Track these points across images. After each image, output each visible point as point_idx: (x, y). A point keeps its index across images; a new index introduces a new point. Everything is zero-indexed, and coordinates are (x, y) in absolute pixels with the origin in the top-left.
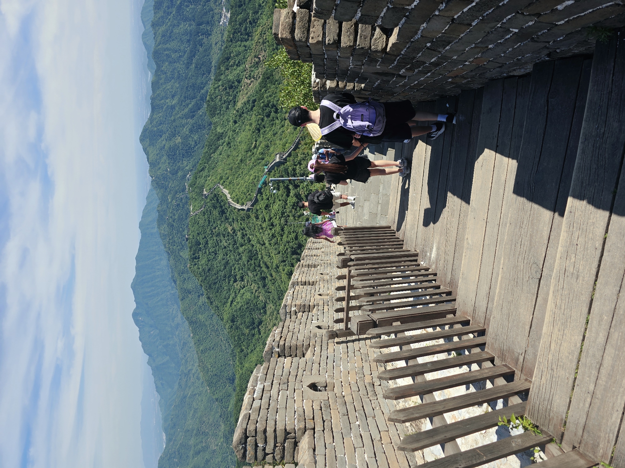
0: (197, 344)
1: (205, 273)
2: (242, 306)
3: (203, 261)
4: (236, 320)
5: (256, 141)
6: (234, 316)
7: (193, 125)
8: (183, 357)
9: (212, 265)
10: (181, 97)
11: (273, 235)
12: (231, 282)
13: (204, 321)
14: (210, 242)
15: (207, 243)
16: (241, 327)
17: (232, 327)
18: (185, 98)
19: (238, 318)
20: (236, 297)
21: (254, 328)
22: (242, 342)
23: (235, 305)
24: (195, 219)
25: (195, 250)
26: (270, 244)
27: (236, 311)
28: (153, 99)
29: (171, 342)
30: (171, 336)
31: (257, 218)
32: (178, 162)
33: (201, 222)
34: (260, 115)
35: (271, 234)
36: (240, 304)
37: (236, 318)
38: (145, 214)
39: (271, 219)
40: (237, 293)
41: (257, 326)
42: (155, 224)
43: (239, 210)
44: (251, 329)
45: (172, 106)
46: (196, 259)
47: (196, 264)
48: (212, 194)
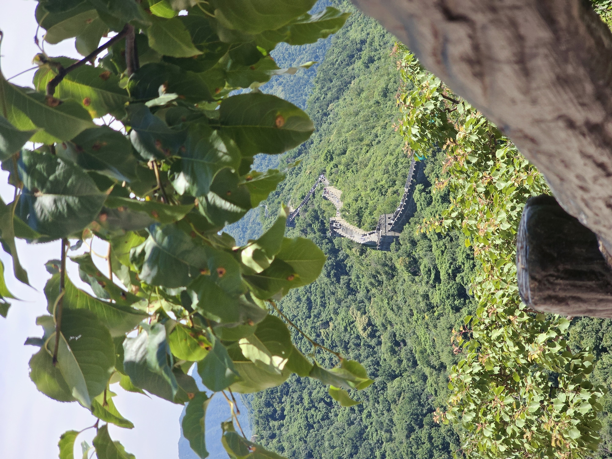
3: (294, 427)
9: (319, 441)
43: (364, 248)
46: (275, 420)
47: (273, 436)
48: (306, 211)
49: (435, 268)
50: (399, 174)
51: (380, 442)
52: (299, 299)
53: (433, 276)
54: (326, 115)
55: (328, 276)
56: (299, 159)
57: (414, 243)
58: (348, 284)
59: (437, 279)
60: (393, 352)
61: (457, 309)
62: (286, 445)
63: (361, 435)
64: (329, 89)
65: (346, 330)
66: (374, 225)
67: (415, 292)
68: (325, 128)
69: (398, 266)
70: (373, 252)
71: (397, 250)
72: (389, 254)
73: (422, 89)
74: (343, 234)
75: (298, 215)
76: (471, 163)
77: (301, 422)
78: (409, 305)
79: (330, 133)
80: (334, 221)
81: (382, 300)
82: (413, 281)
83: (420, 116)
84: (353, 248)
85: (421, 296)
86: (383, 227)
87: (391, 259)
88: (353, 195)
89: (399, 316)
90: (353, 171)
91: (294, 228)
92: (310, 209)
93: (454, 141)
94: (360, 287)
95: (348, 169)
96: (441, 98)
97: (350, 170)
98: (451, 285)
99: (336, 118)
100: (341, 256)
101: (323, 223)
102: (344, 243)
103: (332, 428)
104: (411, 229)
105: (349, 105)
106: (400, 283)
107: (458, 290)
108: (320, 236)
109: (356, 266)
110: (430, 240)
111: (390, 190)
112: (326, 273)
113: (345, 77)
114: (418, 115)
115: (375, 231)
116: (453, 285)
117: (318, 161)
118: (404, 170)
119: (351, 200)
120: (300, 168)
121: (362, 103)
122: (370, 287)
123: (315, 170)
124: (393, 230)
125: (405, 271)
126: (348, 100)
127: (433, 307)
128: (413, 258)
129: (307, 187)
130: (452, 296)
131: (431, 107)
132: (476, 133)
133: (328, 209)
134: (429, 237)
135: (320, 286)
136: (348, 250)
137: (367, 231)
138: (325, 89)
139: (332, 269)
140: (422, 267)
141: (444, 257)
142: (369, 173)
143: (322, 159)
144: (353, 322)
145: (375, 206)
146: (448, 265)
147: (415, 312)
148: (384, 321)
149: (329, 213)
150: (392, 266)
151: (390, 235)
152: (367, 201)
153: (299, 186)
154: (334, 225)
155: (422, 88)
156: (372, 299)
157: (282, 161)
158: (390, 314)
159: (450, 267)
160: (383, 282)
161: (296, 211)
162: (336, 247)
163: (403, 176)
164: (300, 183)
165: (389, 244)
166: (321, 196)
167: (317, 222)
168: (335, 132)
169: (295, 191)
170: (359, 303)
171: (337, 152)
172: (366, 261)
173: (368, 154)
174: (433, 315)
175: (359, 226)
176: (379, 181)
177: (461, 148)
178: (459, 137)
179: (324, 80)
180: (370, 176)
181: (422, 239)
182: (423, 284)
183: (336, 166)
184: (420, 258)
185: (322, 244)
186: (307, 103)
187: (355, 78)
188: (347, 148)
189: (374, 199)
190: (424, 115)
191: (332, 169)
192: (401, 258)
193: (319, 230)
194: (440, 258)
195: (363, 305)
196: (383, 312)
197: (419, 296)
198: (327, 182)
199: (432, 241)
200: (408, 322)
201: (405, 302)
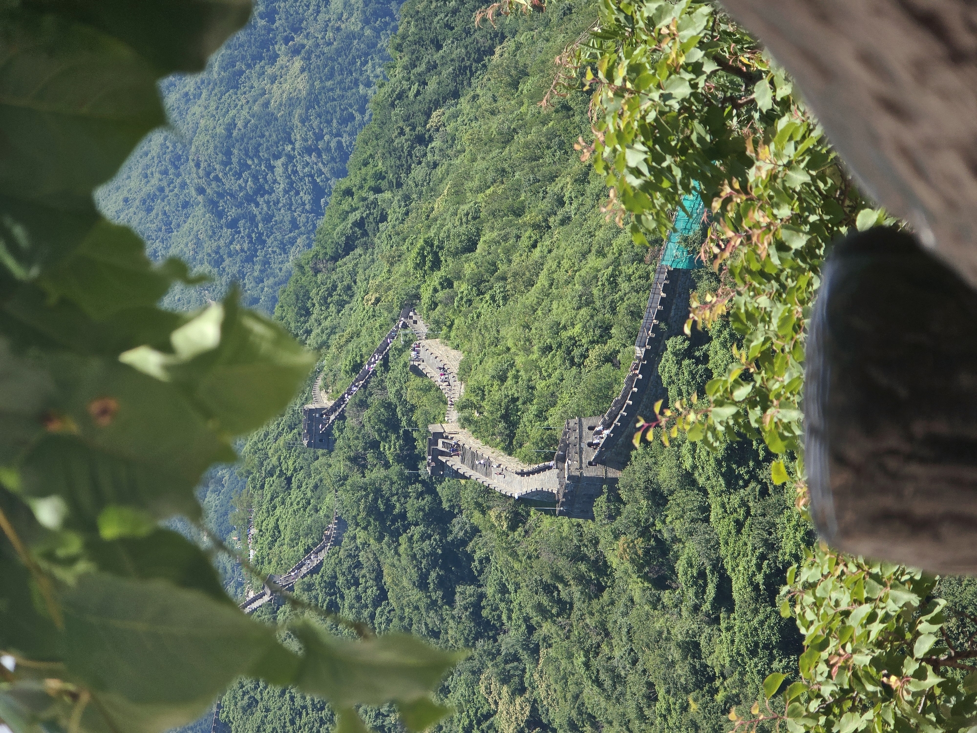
43: (518, 510)
48: (363, 404)
49: (718, 566)
50: (622, 308)
53: (711, 591)
54: (422, 140)
55: (422, 584)
56: (347, 263)
57: (658, 498)
58: (476, 608)
59: (724, 598)
64: (432, 67)
66: (548, 446)
67: (660, 633)
68: (419, 178)
69: (613, 560)
70: (547, 521)
71: (612, 517)
72: (589, 526)
73: (660, 41)
74: (464, 469)
75: (342, 417)
76: (788, 249)
78: (644, 671)
79: (434, 192)
80: (440, 435)
81: (570, 656)
82: (656, 603)
83: (651, 117)
84: (489, 508)
85: (678, 645)
86: (572, 451)
87: (595, 542)
88: (491, 365)
89: (618, 699)
90: (493, 298)
91: (331, 451)
92: (375, 400)
93: (745, 188)
94: (510, 618)
95: (480, 293)
96: (709, 67)
97: (487, 296)
98: (761, 616)
99: (449, 152)
100: (457, 530)
101: (409, 440)
102: (467, 497)
104: (650, 461)
105: (487, 114)
106: (620, 607)
107: (781, 631)
108: (401, 474)
109: (500, 558)
110: (706, 493)
111: (594, 353)
112: (415, 577)
113: (477, 35)
114: (647, 112)
115: (552, 463)
116: (767, 617)
117: (400, 268)
118: (633, 298)
119: (487, 377)
120: (349, 288)
121: (523, 109)
122: (536, 619)
123: (391, 292)
124: (599, 461)
125: (635, 576)
126: (484, 101)
127: (712, 679)
128: (657, 540)
129: (368, 340)
130: (766, 647)
131: (682, 91)
132: (802, 165)
133: (426, 402)
134: (701, 481)
135: (398, 612)
136: (477, 514)
137: (531, 462)
138: (421, 68)
139: (433, 565)
140: (680, 566)
141: (744, 538)
142: (539, 304)
143: (411, 265)
144: (488, 716)
145: (553, 394)
146: (754, 561)
147: (661, 692)
148: (574, 714)
149: (426, 413)
150: (596, 561)
151: (592, 474)
152: (530, 380)
153: (346, 335)
154: (440, 446)
155: (660, 39)
156: (543, 651)
157: (301, 267)
158: (591, 695)
159: (759, 567)
160: (571, 605)
161: (337, 405)
162: (446, 505)
163: (632, 313)
164: (349, 330)
165: (591, 499)
166: (405, 365)
167: (393, 437)
168: (446, 188)
169: (333, 349)
170: (506, 662)
171: (453, 244)
172: (526, 546)
173: (537, 252)
174: (713, 700)
175: (509, 450)
176: (565, 328)
177: (761, 208)
178: (756, 175)
179: (420, 42)
180: (539, 312)
181: (682, 487)
182: (685, 613)
183: (447, 283)
184: (675, 540)
185: (406, 496)
186: (370, 105)
187: (503, 37)
188: (479, 235)
189: (550, 376)
190: (662, 113)
191: (435, 290)
192: (623, 537)
193: (399, 459)
194: (731, 541)
195: (517, 668)
196: (572, 688)
197: (672, 645)
198: (422, 327)
199: (711, 495)
200: (642, 717)
201: (634, 662)
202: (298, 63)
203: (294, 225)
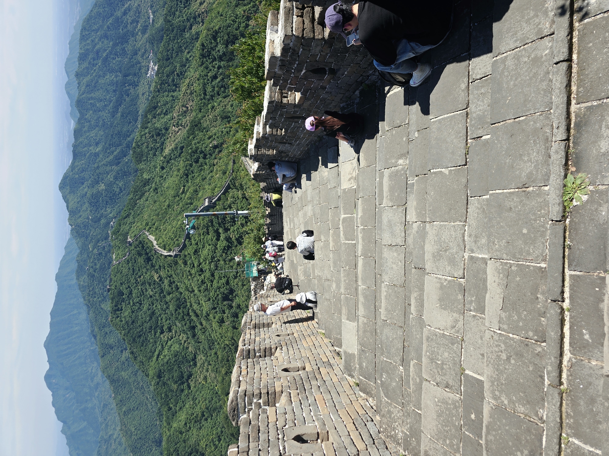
0: (119, 405)
1: (128, 326)
2: (170, 359)
3: (126, 313)
4: (163, 376)
5: (184, 186)
6: (160, 371)
7: (118, 172)
8: (103, 421)
9: (137, 317)
10: (105, 144)
11: (202, 281)
12: (158, 334)
13: (127, 379)
14: (135, 292)
15: (131, 293)
16: (169, 382)
17: (158, 383)
18: (110, 145)
19: (165, 373)
20: (163, 350)
21: (183, 383)
22: (170, 400)
23: (162, 359)
24: (117, 268)
25: (118, 302)
26: (200, 291)
27: (163, 365)
28: (75, 146)
29: (90, 405)
30: (89, 398)
31: (185, 263)
32: (101, 209)
33: (125, 271)
34: (188, 160)
35: (200, 280)
36: (167, 358)
37: (163, 373)
38: (63, 264)
39: (200, 264)
40: (164, 345)
41: (186, 380)
42: (74, 276)
43: (166, 256)
44: (180, 385)
45: (95, 153)
46: (119, 311)
47: (118, 317)
48: (136, 241)
50: (178, 234)
51: (160, 315)
52: (129, 269)
55: (145, 261)
57: (185, 256)
60: (170, 286)
61: (200, 275)
62: (123, 319)
63: (153, 313)
65: (150, 279)
66: (171, 250)
67: (185, 270)
69: (179, 262)
70: (170, 258)
71: (179, 258)
72: (176, 259)
75: (133, 242)
77: (130, 311)
82: (185, 267)
85: (187, 271)
86: (174, 251)
103: (142, 312)
104: (185, 252)
106: (179, 267)
112: (143, 261)
124: (179, 252)
125: (182, 264)
127: (192, 274)
128: (185, 260)
137: (168, 251)
140: (188, 263)
150: (177, 262)
165: (177, 256)
166: (144, 237)
175: (165, 250)
181: (189, 255)
184: (188, 260)
192: (181, 260)
198: (147, 233)
202: (103, 185)
203: (103, 206)
